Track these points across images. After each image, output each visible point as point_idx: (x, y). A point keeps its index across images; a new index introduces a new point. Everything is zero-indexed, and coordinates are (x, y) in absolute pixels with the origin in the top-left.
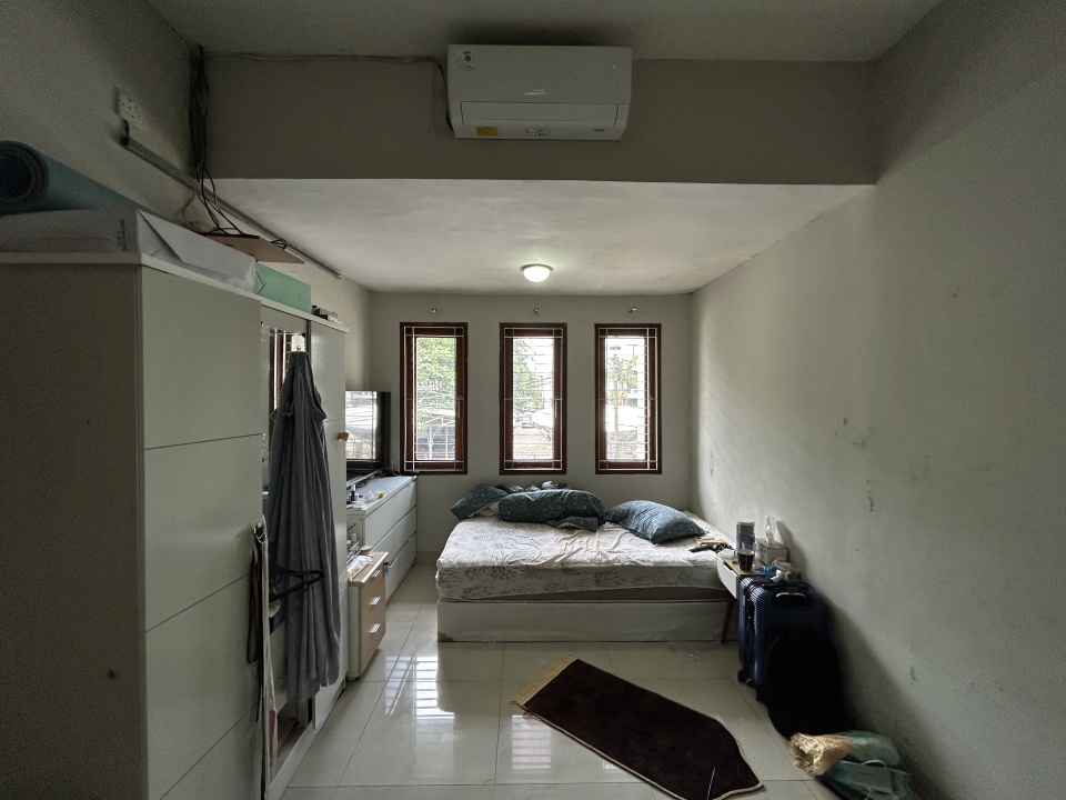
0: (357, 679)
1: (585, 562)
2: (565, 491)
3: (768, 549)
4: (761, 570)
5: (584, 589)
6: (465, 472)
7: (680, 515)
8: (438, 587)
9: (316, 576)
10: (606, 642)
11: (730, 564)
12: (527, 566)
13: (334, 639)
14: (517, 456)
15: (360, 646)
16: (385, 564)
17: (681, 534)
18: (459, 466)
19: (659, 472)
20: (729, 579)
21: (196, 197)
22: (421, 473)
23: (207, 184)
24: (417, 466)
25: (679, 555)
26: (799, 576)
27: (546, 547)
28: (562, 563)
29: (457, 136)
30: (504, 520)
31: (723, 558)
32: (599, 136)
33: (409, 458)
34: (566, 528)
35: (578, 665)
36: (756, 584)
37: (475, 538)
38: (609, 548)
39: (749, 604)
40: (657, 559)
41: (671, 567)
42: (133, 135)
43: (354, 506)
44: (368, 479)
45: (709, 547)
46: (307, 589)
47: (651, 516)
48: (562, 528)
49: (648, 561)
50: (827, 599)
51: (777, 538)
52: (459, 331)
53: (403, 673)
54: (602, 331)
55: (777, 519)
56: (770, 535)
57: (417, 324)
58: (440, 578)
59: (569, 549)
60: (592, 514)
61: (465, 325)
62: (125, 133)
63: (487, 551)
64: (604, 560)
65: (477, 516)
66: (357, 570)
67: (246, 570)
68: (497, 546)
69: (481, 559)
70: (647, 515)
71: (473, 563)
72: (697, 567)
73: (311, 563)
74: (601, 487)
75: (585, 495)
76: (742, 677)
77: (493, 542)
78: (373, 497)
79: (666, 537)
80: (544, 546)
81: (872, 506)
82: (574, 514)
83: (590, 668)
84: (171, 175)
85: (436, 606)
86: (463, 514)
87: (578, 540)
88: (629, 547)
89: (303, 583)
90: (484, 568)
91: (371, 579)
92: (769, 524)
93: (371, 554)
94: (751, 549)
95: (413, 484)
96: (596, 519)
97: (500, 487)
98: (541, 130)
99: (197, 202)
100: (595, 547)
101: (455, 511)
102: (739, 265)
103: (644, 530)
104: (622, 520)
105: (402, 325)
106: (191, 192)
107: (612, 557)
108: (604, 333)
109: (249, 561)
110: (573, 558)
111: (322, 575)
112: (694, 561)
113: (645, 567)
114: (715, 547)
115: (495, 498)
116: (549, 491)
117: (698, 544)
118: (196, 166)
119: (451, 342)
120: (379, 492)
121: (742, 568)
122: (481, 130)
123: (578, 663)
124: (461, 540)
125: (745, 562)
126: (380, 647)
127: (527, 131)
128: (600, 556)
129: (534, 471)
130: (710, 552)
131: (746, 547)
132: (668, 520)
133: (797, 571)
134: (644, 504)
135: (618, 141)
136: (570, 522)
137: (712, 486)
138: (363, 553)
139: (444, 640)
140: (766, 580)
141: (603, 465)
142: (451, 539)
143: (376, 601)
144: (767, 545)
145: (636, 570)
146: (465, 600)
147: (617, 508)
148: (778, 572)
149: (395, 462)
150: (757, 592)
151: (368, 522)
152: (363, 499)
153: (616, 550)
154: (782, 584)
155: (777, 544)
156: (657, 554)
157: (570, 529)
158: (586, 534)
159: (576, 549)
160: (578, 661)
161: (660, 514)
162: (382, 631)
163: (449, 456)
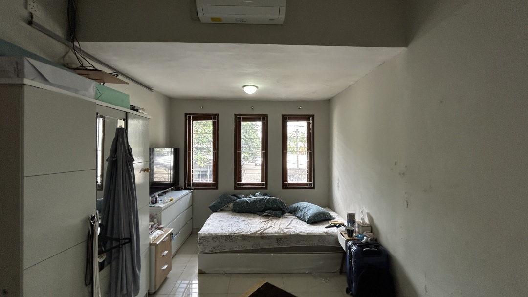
0: (155, 293)
1: (272, 233)
2: (266, 197)
3: (362, 226)
4: (358, 237)
5: (271, 247)
6: (217, 188)
7: (321, 209)
8: (199, 246)
9: (127, 241)
10: (281, 274)
11: (343, 234)
12: (243, 235)
13: (137, 273)
14: (244, 180)
15: (156, 276)
16: (171, 234)
17: (322, 219)
18: (214, 185)
19: (314, 188)
20: (343, 241)
21: (71, 50)
22: (195, 189)
23: (76, 44)
24: (193, 185)
25: (320, 229)
26: (376, 240)
27: (254, 225)
28: (261, 234)
29: (202, 22)
30: (235, 212)
31: (340, 231)
32: (271, 23)
33: (189, 181)
34: (265, 216)
35: (267, 286)
36: (354, 244)
37: (219, 221)
38: (285, 226)
39: (351, 254)
40: (308, 232)
41: (315, 236)
42: (35, 19)
43: (156, 205)
44: (167, 192)
45: (335, 226)
46: (122, 247)
47: (308, 210)
48: (263, 216)
49: (304, 233)
50: (389, 251)
51: (367, 221)
52: (214, 118)
53: (184, 289)
54: (285, 118)
55: (367, 211)
56: (363, 219)
57: (193, 114)
58: (200, 241)
59: (265, 226)
60: (279, 209)
61: (217, 115)
62: (30, 18)
63: (224, 227)
64: (282, 232)
65: (222, 210)
66: (155, 237)
67: (85, 238)
68: (229, 225)
69: (220, 232)
70: (306, 209)
71: (216, 234)
72: (328, 236)
73: (125, 234)
74: (284, 196)
75: (276, 200)
76: (348, 290)
77: (227, 224)
78: (167, 201)
79: (314, 220)
80: (253, 225)
81: (407, 205)
82: (270, 209)
83: (273, 287)
84: (56, 40)
85: (197, 256)
86: (215, 209)
87: (271, 222)
88: (295, 226)
89: (119, 245)
90: (221, 236)
91: (163, 242)
92: (363, 214)
93: (164, 229)
94: (353, 226)
95: (190, 194)
96: (280, 212)
97: (234, 196)
98: (243, 19)
99: (71, 54)
100: (278, 225)
101: (211, 208)
102: (350, 86)
103: (304, 217)
104: (294, 212)
105: (186, 115)
106: (68, 48)
107: (286, 231)
108: (286, 119)
109: (87, 233)
110: (266, 231)
111: (130, 240)
112: (326, 233)
113: (302, 236)
114: (338, 225)
115: (231, 202)
116: (258, 197)
117: (330, 224)
118: (71, 35)
119: (210, 123)
120: (170, 198)
121: (349, 236)
122: (213, 19)
123: (267, 284)
124: (212, 222)
125: (350, 233)
126: (167, 276)
127: (236, 20)
128: (280, 230)
129: (252, 187)
130: (335, 228)
131: (351, 225)
132: (315, 212)
133: (375, 237)
134: (305, 204)
135: (282, 25)
136: (268, 213)
137: (339, 194)
138: (160, 229)
139: (201, 273)
140: (359, 242)
141: (286, 185)
142: (207, 222)
143: (166, 253)
144: (362, 225)
145: (297, 237)
146: (212, 252)
147: (292, 206)
148: (365, 238)
149: (182, 183)
150: (354, 248)
151: (163, 213)
152: (162, 201)
153: (288, 227)
154: (367, 244)
155: (366, 224)
156: (308, 229)
157: (267, 217)
158: (275, 219)
159: (268, 227)
160: (267, 283)
161: (312, 209)
162: (169, 269)
163: (209, 180)
